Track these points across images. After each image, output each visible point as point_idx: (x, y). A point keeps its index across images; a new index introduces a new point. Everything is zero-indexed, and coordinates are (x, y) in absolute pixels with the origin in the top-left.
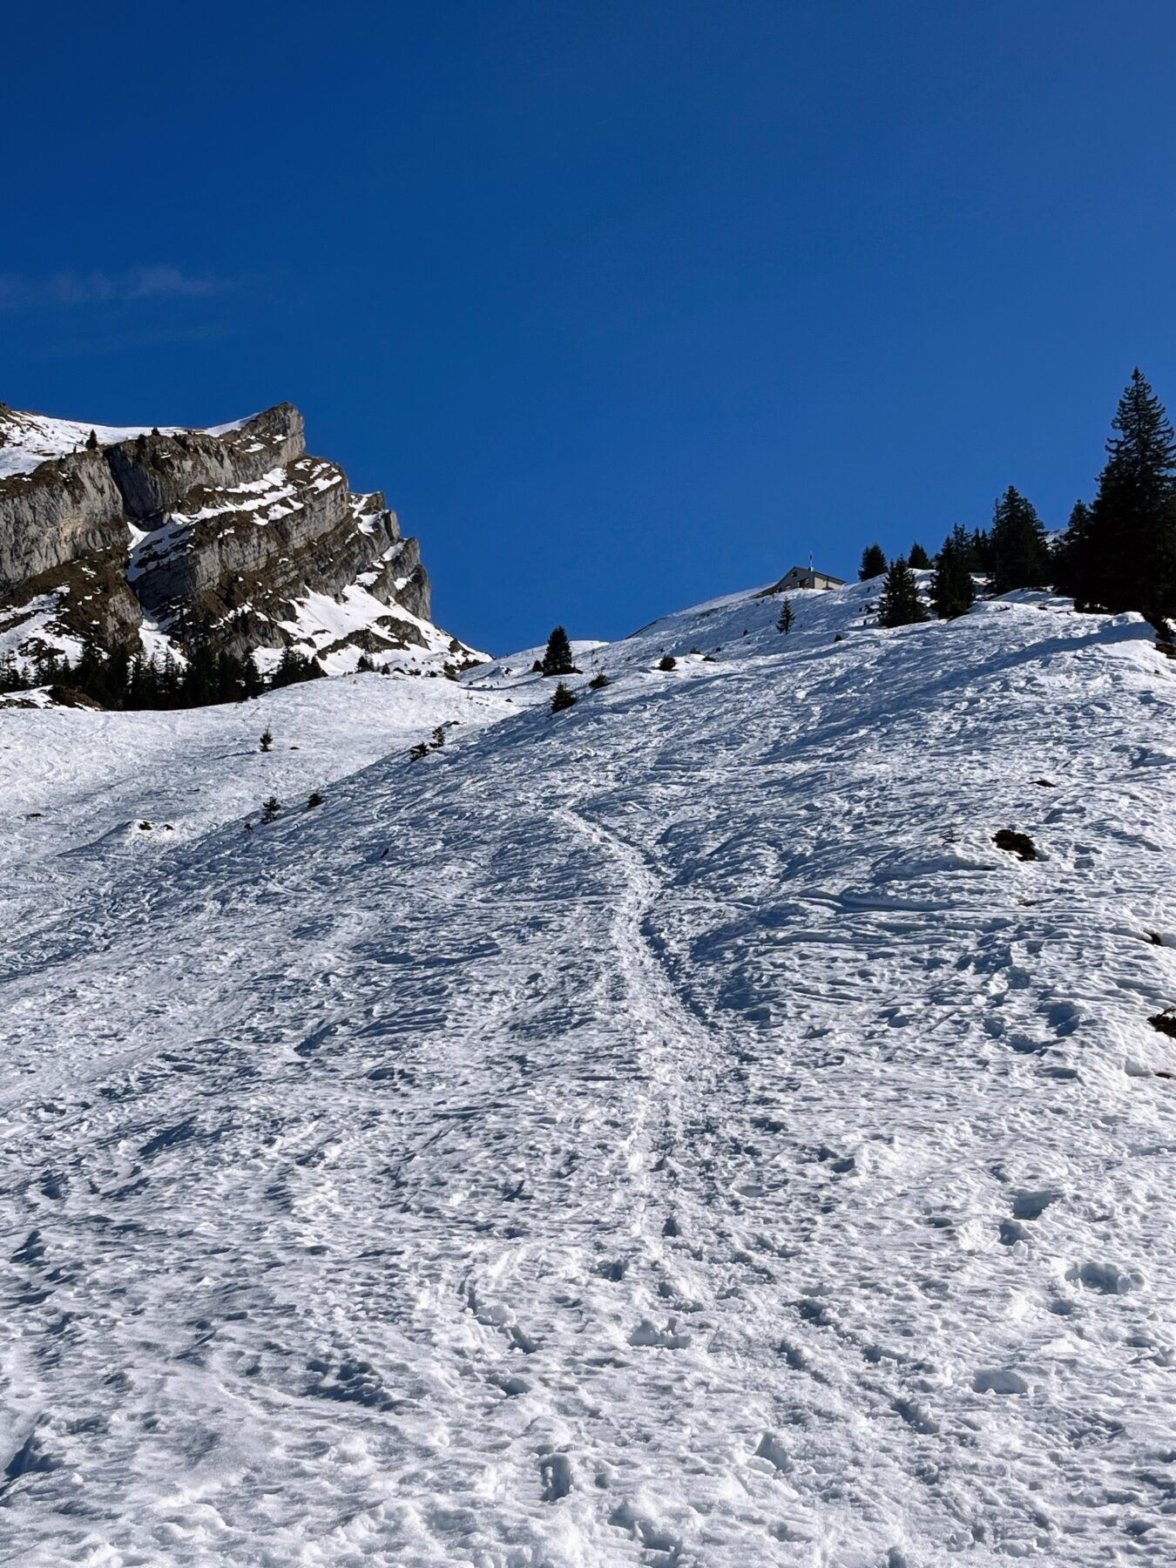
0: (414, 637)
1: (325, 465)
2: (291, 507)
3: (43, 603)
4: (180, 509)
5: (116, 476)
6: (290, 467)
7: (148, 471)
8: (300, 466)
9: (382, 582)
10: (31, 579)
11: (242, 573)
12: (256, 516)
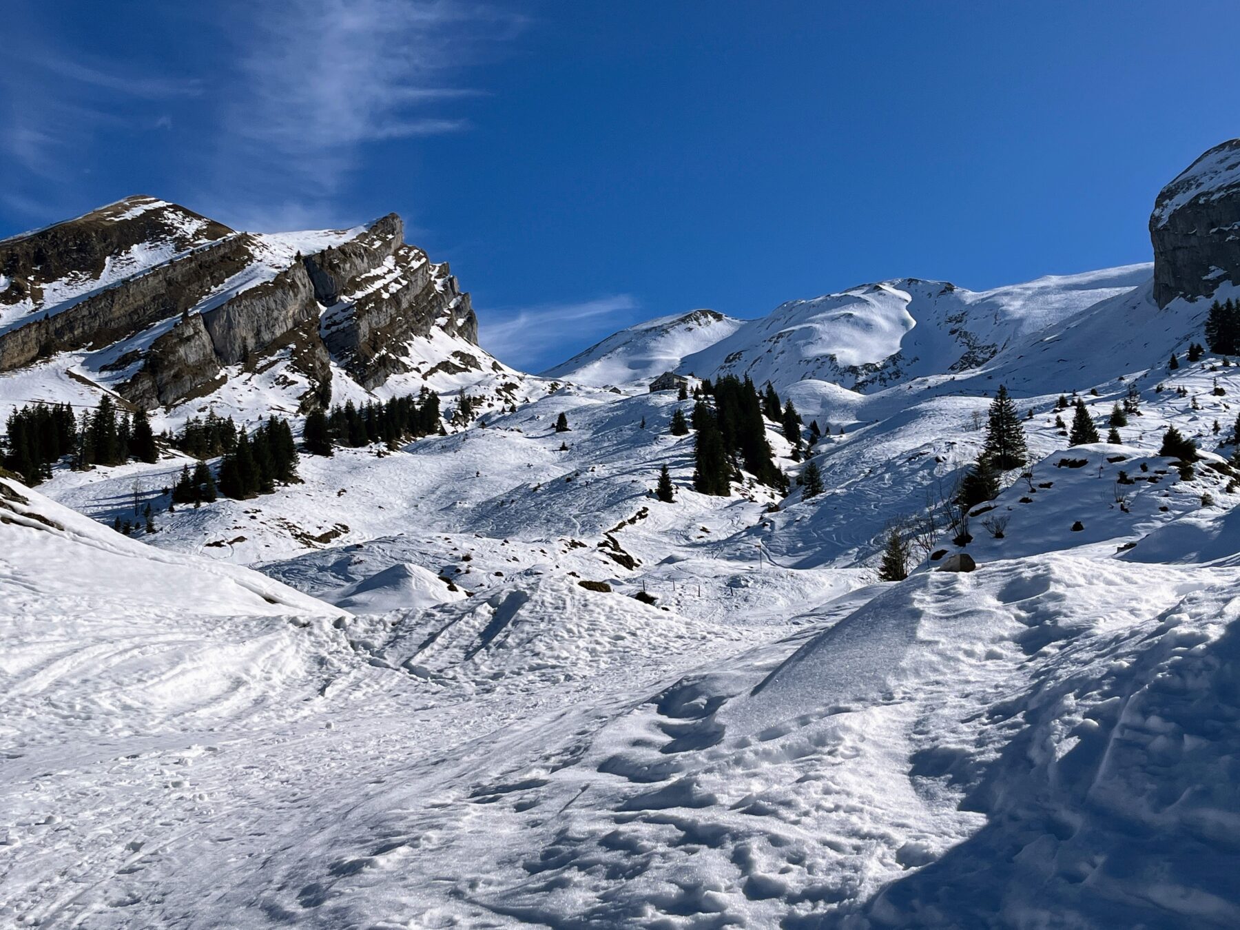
0: (473, 363)
1: (416, 251)
2: (400, 284)
3: (282, 355)
4: (345, 293)
5: (310, 276)
6: (396, 254)
7: (327, 271)
8: (401, 252)
9: (451, 323)
10: (275, 340)
11: (378, 329)
12: (382, 291)
